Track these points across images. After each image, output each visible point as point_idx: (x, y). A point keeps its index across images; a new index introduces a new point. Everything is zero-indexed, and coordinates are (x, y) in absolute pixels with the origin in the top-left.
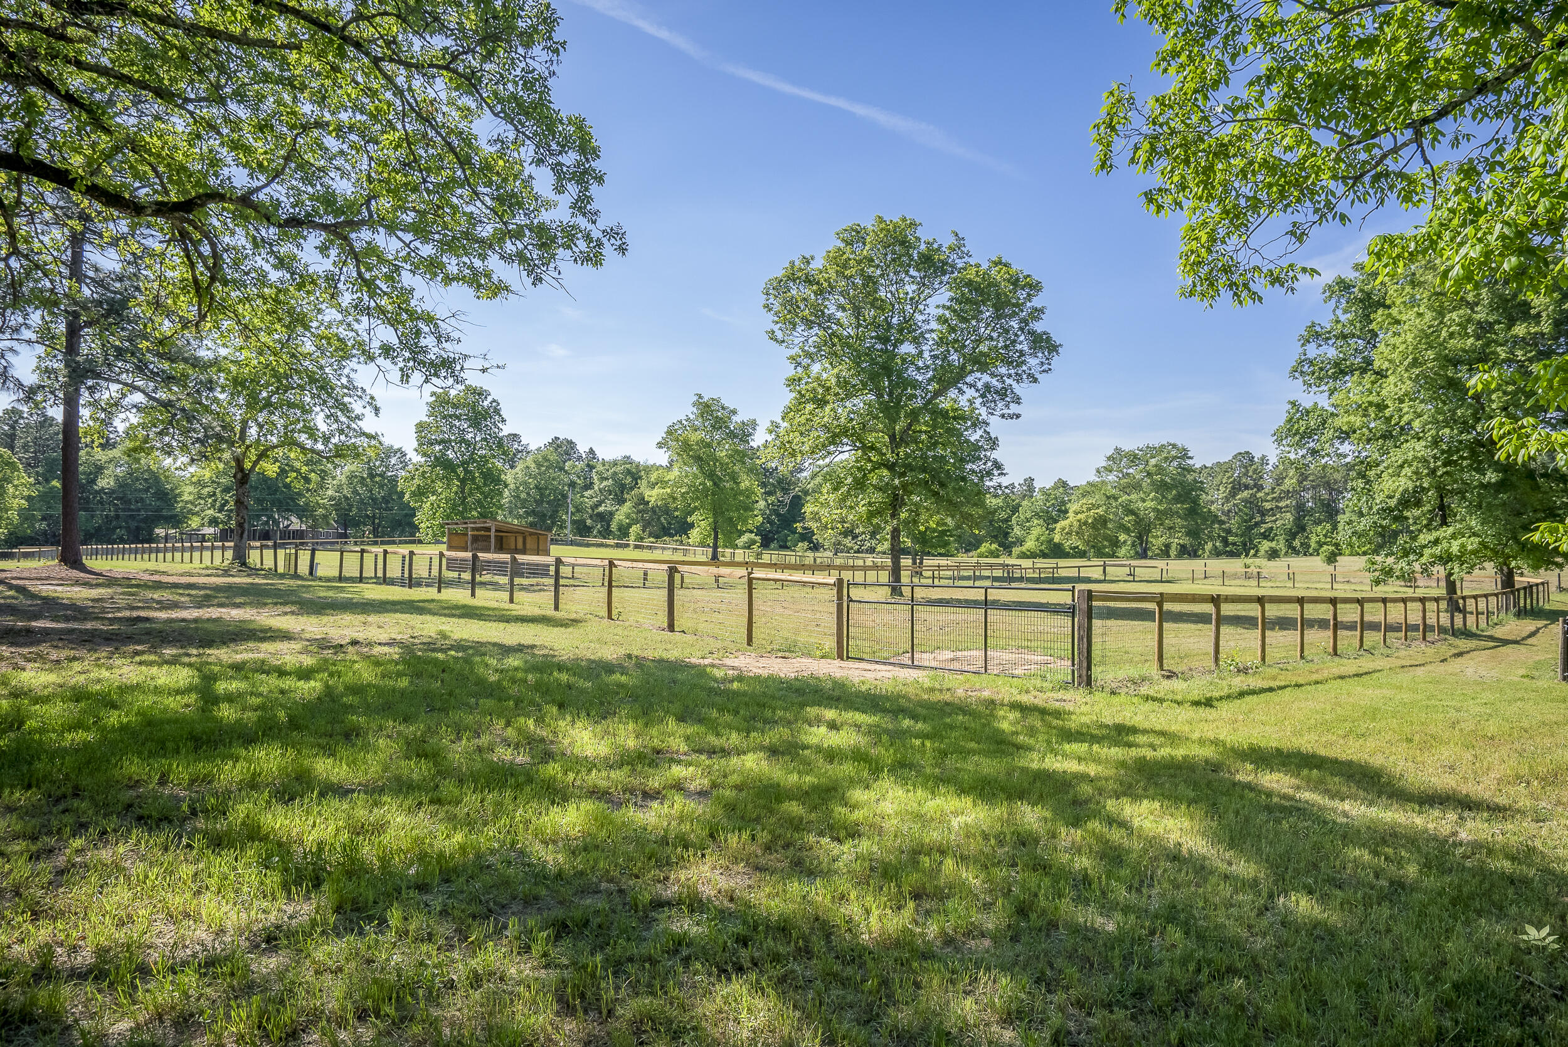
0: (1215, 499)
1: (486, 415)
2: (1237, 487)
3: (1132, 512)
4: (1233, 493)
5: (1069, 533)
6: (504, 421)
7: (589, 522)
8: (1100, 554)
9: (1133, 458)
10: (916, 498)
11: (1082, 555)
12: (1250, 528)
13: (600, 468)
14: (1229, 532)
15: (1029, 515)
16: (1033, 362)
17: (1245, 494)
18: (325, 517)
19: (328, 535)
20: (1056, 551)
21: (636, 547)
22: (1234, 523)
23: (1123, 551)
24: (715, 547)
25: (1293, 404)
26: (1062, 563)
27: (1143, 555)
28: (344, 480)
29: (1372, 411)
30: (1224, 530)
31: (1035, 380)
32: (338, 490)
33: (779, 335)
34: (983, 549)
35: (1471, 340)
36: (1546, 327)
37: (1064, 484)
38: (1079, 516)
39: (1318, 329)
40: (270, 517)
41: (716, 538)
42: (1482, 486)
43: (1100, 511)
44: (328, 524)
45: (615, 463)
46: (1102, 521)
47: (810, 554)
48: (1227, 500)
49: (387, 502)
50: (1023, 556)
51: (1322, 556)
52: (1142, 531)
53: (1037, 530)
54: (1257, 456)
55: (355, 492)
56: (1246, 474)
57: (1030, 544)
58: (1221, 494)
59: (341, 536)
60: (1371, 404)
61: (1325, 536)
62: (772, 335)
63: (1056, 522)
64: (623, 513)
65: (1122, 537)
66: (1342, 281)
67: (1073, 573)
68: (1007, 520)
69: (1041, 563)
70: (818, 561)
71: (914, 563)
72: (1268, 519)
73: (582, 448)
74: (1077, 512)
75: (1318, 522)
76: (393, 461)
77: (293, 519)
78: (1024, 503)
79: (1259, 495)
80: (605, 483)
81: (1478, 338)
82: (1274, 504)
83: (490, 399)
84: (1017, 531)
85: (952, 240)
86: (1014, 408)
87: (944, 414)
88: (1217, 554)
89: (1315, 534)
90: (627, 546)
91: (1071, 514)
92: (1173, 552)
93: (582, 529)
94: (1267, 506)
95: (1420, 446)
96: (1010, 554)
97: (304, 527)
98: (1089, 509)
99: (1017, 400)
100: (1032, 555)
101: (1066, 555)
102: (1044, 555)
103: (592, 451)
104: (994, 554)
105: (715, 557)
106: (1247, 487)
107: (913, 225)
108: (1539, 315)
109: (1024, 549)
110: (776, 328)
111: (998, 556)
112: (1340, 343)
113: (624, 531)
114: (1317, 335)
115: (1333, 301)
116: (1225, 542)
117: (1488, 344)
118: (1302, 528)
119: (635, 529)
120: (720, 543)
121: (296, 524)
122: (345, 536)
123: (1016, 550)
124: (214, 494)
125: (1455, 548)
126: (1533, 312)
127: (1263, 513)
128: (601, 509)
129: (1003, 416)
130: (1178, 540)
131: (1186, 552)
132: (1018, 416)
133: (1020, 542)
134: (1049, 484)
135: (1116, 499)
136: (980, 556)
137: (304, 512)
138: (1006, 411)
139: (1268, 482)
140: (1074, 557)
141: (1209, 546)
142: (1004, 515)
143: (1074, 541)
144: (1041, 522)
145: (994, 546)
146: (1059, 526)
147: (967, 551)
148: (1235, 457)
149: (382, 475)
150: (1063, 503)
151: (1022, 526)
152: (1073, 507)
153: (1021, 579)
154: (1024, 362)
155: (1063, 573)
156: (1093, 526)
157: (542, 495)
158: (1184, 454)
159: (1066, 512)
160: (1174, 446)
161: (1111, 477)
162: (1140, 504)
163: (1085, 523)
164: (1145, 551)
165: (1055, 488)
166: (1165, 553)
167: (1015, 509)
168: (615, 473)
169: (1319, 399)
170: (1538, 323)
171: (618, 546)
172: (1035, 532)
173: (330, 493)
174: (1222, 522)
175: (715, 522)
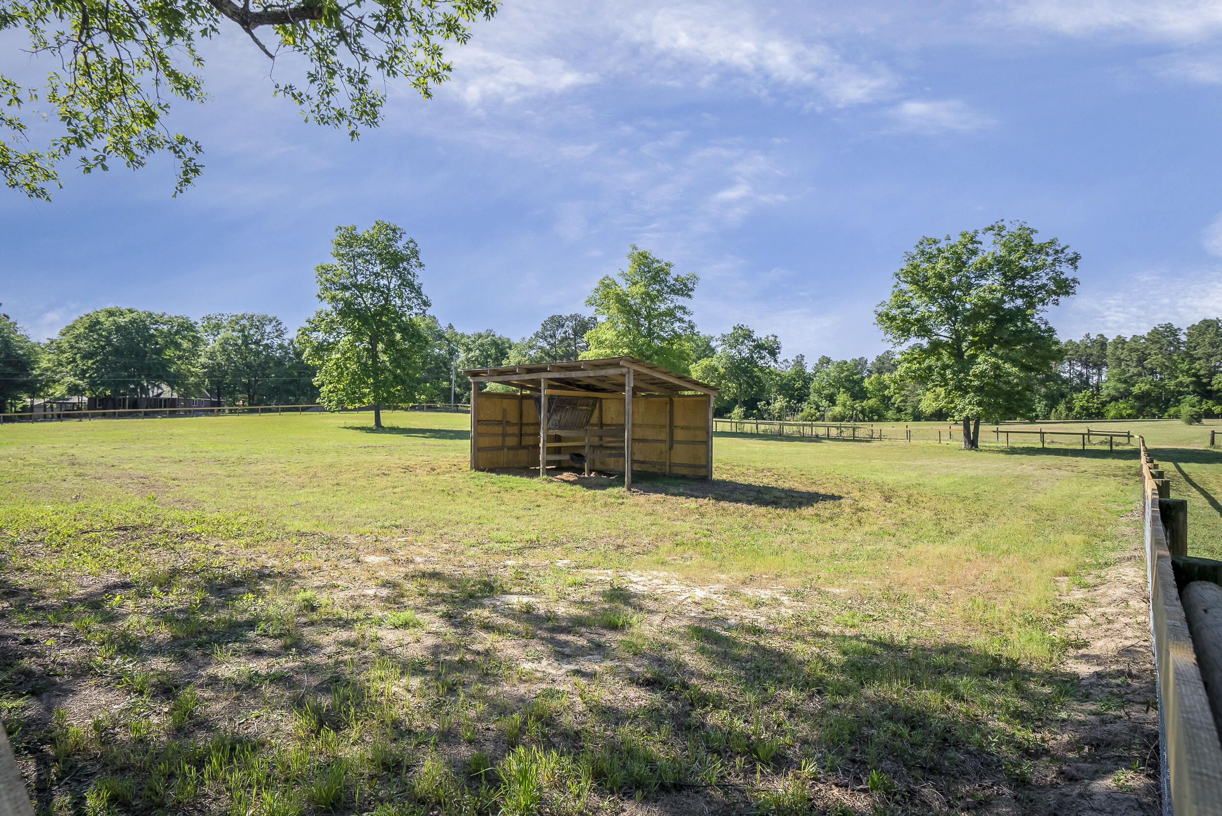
18: (197, 385)
19: (200, 404)
28: (217, 347)
32: (212, 356)
40: (138, 384)
44: (200, 392)
49: (264, 369)
55: (229, 359)
59: (213, 404)
76: (268, 329)
77: (164, 386)
80: (472, 354)
97: (175, 396)
121: (166, 392)
122: (219, 404)
124: (74, 361)
137: (174, 380)
149: (257, 343)
168: (482, 345)
173: (203, 360)
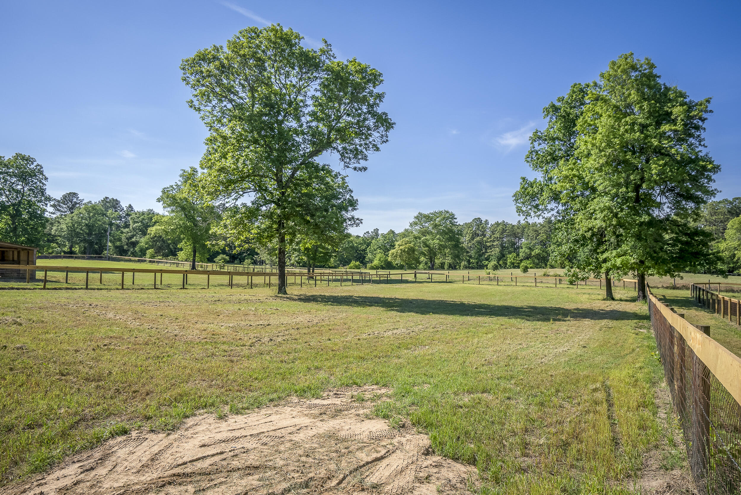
0: (465, 240)
1: (33, 174)
2: (475, 235)
3: (427, 246)
4: (473, 238)
5: (396, 256)
6: (46, 179)
7: (125, 247)
8: (410, 268)
9: (428, 218)
10: (291, 223)
11: (401, 267)
12: (480, 256)
13: (134, 216)
14: (470, 257)
15: (376, 247)
16: (376, 134)
17: (478, 239)
20: (389, 266)
21: (150, 262)
22: (472, 253)
23: (421, 266)
24: (194, 261)
25: (524, 179)
26: (392, 272)
27: (432, 268)
29: (575, 180)
30: (468, 256)
31: (378, 149)
33: (196, 103)
34: (351, 265)
35: (638, 134)
36: (679, 127)
37: (393, 232)
38: (401, 247)
39: (539, 134)
41: (194, 256)
42: (641, 224)
43: (412, 245)
45: (143, 214)
46: (412, 250)
47: (252, 266)
48: (470, 241)
50: (372, 268)
51: (521, 269)
52: (432, 254)
53: (379, 255)
54: (484, 220)
56: (478, 229)
57: (376, 262)
58: (467, 238)
60: (575, 176)
61: (514, 259)
62: (191, 104)
63: (389, 250)
64: (143, 241)
65: (422, 259)
66: (554, 106)
67: (398, 277)
68: (364, 250)
69: (381, 272)
70: (256, 270)
71: (309, 271)
72: (488, 251)
73: (124, 205)
74: (399, 246)
75: (510, 253)
78: (373, 241)
79: (485, 239)
80: (136, 225)
81: (642, 132)
82: (491, 243)
83: (35, 164)
84: (369, 256)
85: (323, 46)
86: (363, 163)
87: (317, 168)
88: (466, 267)
89: (510, 258)
90: (145, 261)
91: (397, 246)
92: (446, 267)
93: (121, 251)
94: (488, 244)
95: (606, 199)
96: (366, 268)
98: (406, 244)
99: (365, 158)
100: (376, 268)
101: (394, 268)
102: (383, 268)
103: (130, 206)
104: (358, 267)
105: (194, 267)
106: (478, 235)
107: (297, 37)
108: (676, 118)
109: (373, 264)
110: (195, 99)
111: (359, 268)
112: (551, 143)
113: (143, 252)
114: (540, 138)
115: (549, 117)
116: (469, 261)
117: (646, 137)
118: (503, 256)
119: (150, 251)
120: (197, 259)
123: (369, 265)
125: (619, 261)
126: (673, 117)
127: (487, 248)
128: (133, 240)
129: (355, 169)
130: (448, 260)
131: (452, 267)
132: (365, 169)
133: (371, 261)
134: (386, 232)
135: (420, 238)
136: (351, 268)
138: (357, 165)
139: (488, 233)
140: (397, 269)
141: (463, 263)
142: (363, 247)
143: (398, 261)
144: (382, 251)
145: (358, 263)
146: (390, 252)
147: (344, 265)
148: (473, 220)
150: (393, 242)
151: (372, 253)
152: (397, 243)
153: (369, 281)
154: (370, 135)
155: (393, 277)
156: (408, 253)
157: (90, 230)
158: (452, 217)
159: (394, 245)
160: (447, 212)
161: (417, 228)
162: (431, 241)
163: (404, 251)
164: (433, 265)
165: (388, 234)
166: (442, 267)
167: (369, 245)
168: (143, 219)
169: (538, 176)
170: (675, 125)
171: (139, 261)
172: (378, 256)
174: (468, 252)
175: (194, 247)
